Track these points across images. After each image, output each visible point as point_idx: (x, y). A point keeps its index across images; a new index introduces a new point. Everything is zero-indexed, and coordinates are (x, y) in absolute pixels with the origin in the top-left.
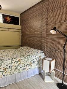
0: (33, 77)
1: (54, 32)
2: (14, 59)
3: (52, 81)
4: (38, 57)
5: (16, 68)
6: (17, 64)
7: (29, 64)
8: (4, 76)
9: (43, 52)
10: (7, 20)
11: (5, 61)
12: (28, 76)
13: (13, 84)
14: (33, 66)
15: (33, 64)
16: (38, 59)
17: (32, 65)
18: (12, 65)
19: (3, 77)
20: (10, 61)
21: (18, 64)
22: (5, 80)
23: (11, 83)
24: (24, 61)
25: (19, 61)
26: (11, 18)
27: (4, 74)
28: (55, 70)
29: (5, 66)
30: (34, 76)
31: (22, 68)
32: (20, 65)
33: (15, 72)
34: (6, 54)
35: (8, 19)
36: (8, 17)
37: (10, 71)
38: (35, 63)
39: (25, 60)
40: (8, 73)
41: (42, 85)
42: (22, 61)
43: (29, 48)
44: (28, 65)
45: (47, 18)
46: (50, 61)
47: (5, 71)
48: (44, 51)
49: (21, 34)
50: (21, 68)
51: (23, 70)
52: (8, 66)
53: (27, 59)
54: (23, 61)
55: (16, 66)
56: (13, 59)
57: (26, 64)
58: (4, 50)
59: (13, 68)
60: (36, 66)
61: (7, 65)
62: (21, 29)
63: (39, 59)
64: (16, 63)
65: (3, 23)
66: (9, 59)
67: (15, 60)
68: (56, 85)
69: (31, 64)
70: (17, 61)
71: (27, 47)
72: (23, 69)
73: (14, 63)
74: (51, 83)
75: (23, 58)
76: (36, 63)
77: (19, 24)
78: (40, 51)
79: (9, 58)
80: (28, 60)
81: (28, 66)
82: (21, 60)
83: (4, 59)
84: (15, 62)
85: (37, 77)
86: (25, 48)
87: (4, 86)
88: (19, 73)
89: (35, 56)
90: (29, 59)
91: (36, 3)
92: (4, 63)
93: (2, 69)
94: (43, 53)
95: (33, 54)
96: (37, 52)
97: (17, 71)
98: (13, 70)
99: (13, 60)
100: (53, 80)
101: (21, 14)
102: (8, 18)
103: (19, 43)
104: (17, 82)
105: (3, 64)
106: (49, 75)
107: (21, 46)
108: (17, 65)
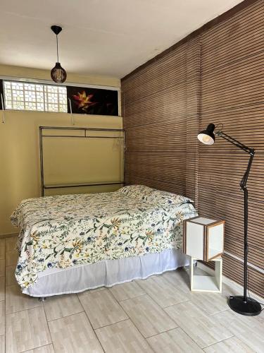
0: (158, 279)
1: (207, 140)
2: (101, 217)
3: (215, 291)
4: (174, 217)
5: (105, 243)
6: (108, 232)
7: (143, 235)
8: (74, 262)
9: (189, 202)
10: (80, 102)
11: (77, 223)
12: (141, 274)
13: (98, 290)
14: (159, 242)
15: (155, 237)
16: (171, 222)
17: (154, 241)
18: (95, 235)
19: (72, 264)
20: (90, 224)
21: (112, 232)
22: (79, 276)
23: (94, 286)
24: (129, 225)
25: (116, 223)
26: (91, 96)
27: (74, 257)
28: (224, 255)
29: (78, 235)
30: (161, 275)
31: (124, 246)
32: (118, 237)
33: (102, 256)
34: (80, 206)
35: (84, 99)
36: (82, 94)
37: (90, 252)
38: (165, 234)
39: (132, 222)
40: (84, 255)
41: (183, 297)
42: (122, 225)
43: (147, 189)
44: (140, 237)
45: (200, 94)
46: (204, 225)
47: (78, 251)
48: (194, 199)
49: (123, 147)
50: (120, 244)
51: (128, 253)
52: (86, 237)
53: (138, 221)
54: (127, 224)
55: (106, 238)
56: (99, 219)
57: (135, 235)
58: (72, 196)
59: (97, 242)
60: (166, 244)
61: (82, 234)
62: (124, 130)
63: (177, 222)
64: (105, 229)
65: (69, 112)
66: (87, 218)
67: (102, 221)
68: (226, 300)
69: (150, 235)
70: (109, 223)
71: (142, 186)
72: (126, 249)
73: (101, 229)
74: (212, 294)
75: (126, 216)
76: (167, 234)
77: (116, 114)
78: (178, 196)
79: (86, 215)
80: (140, 224)
81: (140, 241)
82: (120, 221)
83: (73, 216)
84: (105, 225)
85: (169, 278)
86: (135, 191)
87: (75, 292)
88: (116, 261)
89: (162, 211)
90: (145, 220)
91: (168, 47)
92: (75, 227)
93: (71, 243)
94: (191, 206)
95: (157, 207)
96: (170, 202)
97: (108, 253)
98: (99, 248)
99: (98, 221)
100: (219, 288)
101: (122, 80)
102: (84, 95)
103: (117, 176)
104: (110, 286)
105: (71, 229)
106: (208, 275)
107: (125, 184)
108: (108, 236)
